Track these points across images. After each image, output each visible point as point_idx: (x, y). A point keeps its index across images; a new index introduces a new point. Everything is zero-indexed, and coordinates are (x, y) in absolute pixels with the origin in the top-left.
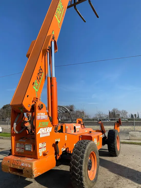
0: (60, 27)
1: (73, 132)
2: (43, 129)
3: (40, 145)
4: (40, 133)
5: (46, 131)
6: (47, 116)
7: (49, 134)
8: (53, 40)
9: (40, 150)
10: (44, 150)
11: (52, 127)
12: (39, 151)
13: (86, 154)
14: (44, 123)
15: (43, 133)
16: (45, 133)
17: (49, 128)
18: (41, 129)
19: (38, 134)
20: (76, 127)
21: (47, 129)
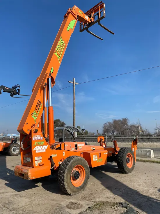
0: (60, 62)
1: (73, 149)
2: (39, 147)
3: (36, 158)
4: (36, 150)
5: (42, 148)
6: (42, 137)
7: (45, 151)
8: (50, 77)
9: (35, 161)
10: (39, 162)
11: (47, 146)
12: (35, 163)
13: (69, 166)
14: (39, 143)
15: (39, 149)
16: (41, 150)
17: (44, 146)
18: (37, 147)
19: (34, 150)
20: (78, 145)
21: (42, 147)
